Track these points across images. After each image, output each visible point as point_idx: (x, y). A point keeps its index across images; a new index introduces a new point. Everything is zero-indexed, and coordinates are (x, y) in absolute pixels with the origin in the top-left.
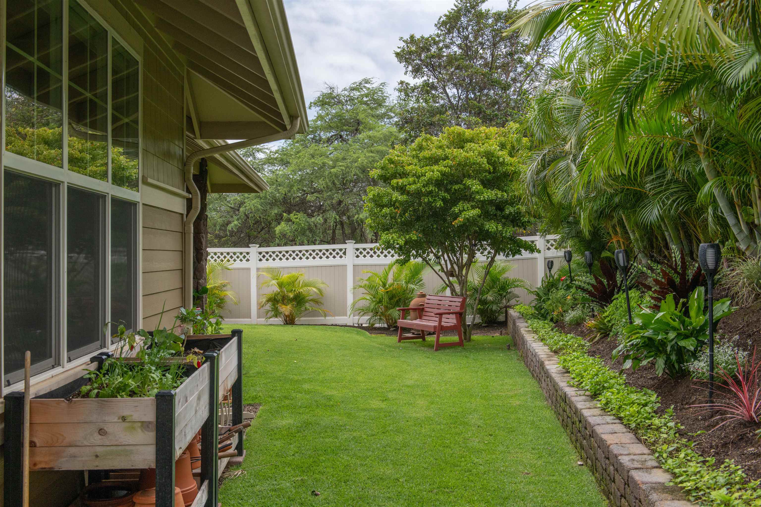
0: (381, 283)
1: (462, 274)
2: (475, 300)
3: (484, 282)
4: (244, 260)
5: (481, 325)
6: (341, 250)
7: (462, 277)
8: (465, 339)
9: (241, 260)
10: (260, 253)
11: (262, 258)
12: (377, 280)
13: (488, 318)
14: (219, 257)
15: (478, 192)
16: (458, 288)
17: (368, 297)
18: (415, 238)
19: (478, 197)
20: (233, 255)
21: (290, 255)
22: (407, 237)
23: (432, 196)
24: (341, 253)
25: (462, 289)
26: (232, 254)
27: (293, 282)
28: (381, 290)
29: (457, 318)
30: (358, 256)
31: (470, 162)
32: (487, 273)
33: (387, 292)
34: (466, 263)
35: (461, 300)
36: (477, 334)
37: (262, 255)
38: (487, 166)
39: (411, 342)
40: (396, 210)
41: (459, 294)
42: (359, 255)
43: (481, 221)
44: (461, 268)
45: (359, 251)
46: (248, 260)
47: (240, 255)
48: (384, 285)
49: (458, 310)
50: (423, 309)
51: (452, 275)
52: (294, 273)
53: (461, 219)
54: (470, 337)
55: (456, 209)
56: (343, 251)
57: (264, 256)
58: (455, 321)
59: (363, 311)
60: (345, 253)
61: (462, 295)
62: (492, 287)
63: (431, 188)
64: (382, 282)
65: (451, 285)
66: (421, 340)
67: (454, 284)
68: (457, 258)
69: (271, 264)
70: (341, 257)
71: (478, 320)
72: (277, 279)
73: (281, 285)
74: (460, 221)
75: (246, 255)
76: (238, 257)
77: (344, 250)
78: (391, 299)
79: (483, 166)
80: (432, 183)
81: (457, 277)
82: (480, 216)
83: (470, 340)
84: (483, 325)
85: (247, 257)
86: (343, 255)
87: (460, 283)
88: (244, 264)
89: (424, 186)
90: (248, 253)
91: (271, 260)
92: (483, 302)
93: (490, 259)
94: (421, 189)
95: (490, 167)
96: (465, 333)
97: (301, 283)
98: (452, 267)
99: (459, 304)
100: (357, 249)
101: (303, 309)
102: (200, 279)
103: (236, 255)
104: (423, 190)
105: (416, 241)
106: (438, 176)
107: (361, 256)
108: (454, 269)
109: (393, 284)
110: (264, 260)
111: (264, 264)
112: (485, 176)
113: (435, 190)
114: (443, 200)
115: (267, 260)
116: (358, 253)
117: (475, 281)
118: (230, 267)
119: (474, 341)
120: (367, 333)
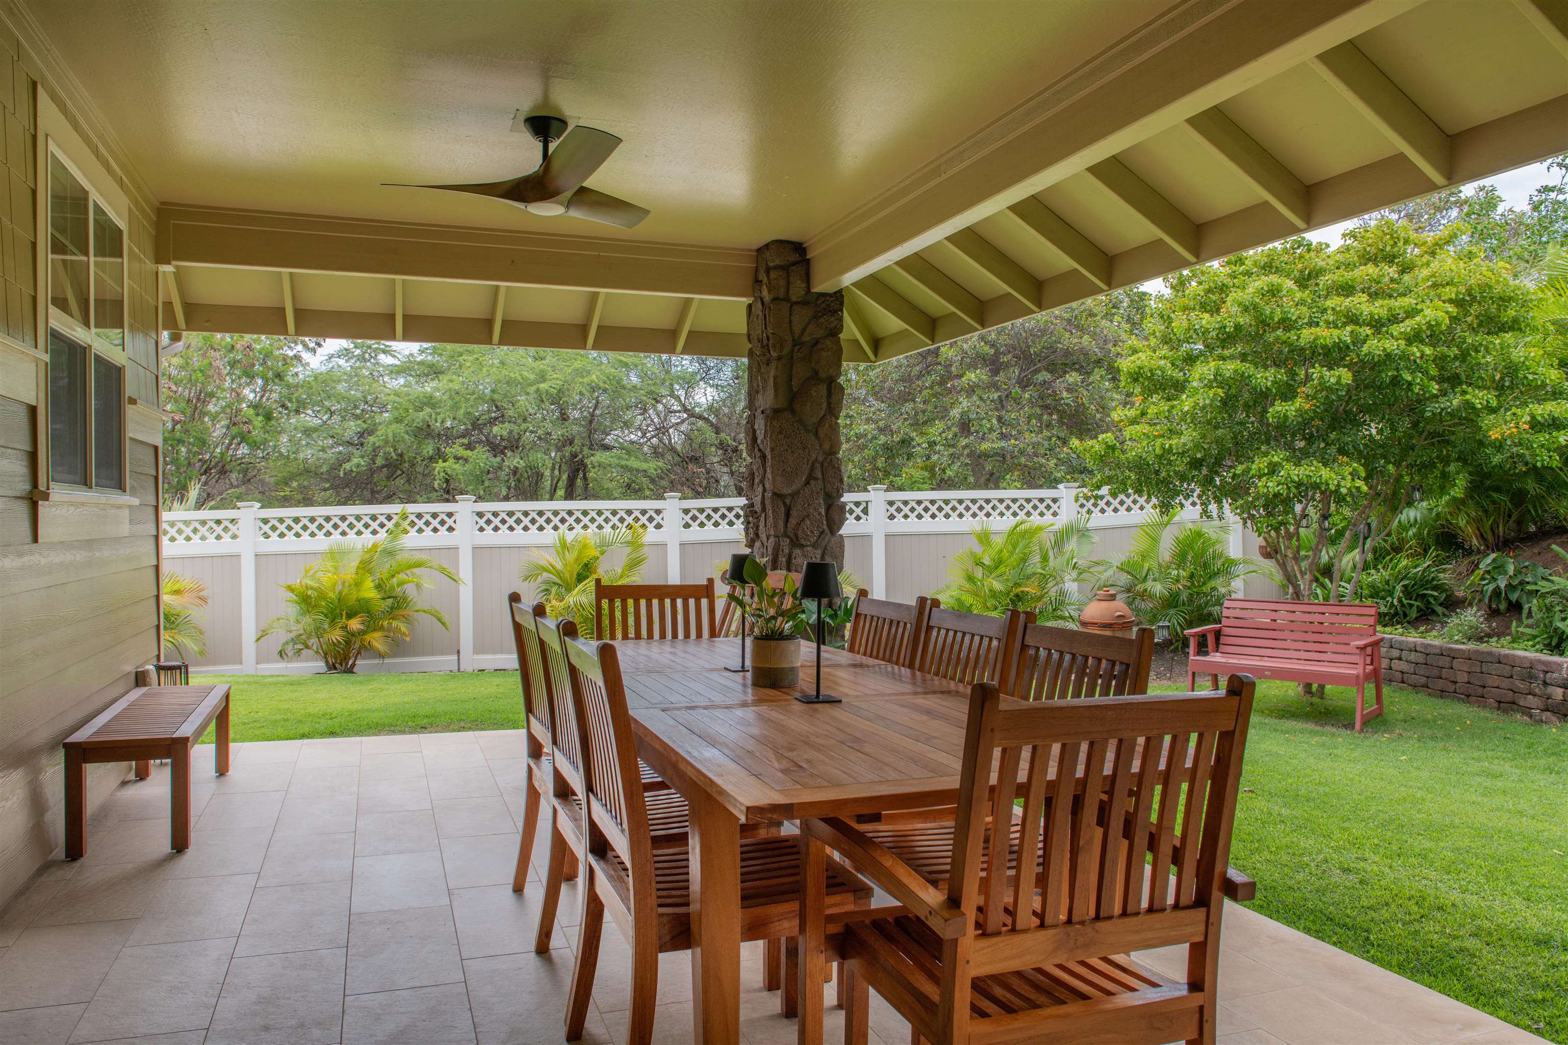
6: (857, 504)
10: (686, 511)
24: (858, 511)
30: (892, 517)
37: (690, 515)
42: (895, 514)
45: (895, 506)
51: (1269, 556)
56: (861, 507)
60: (865, 511)
70: (858, 518)
77: (864, 505)
85: (658, 519)
86: (861, 515)
90: (658, 512)
91: (709, 525)
100: (891, 503)
107: (899, 516)
115: (701, 525)
116: (892, 510)
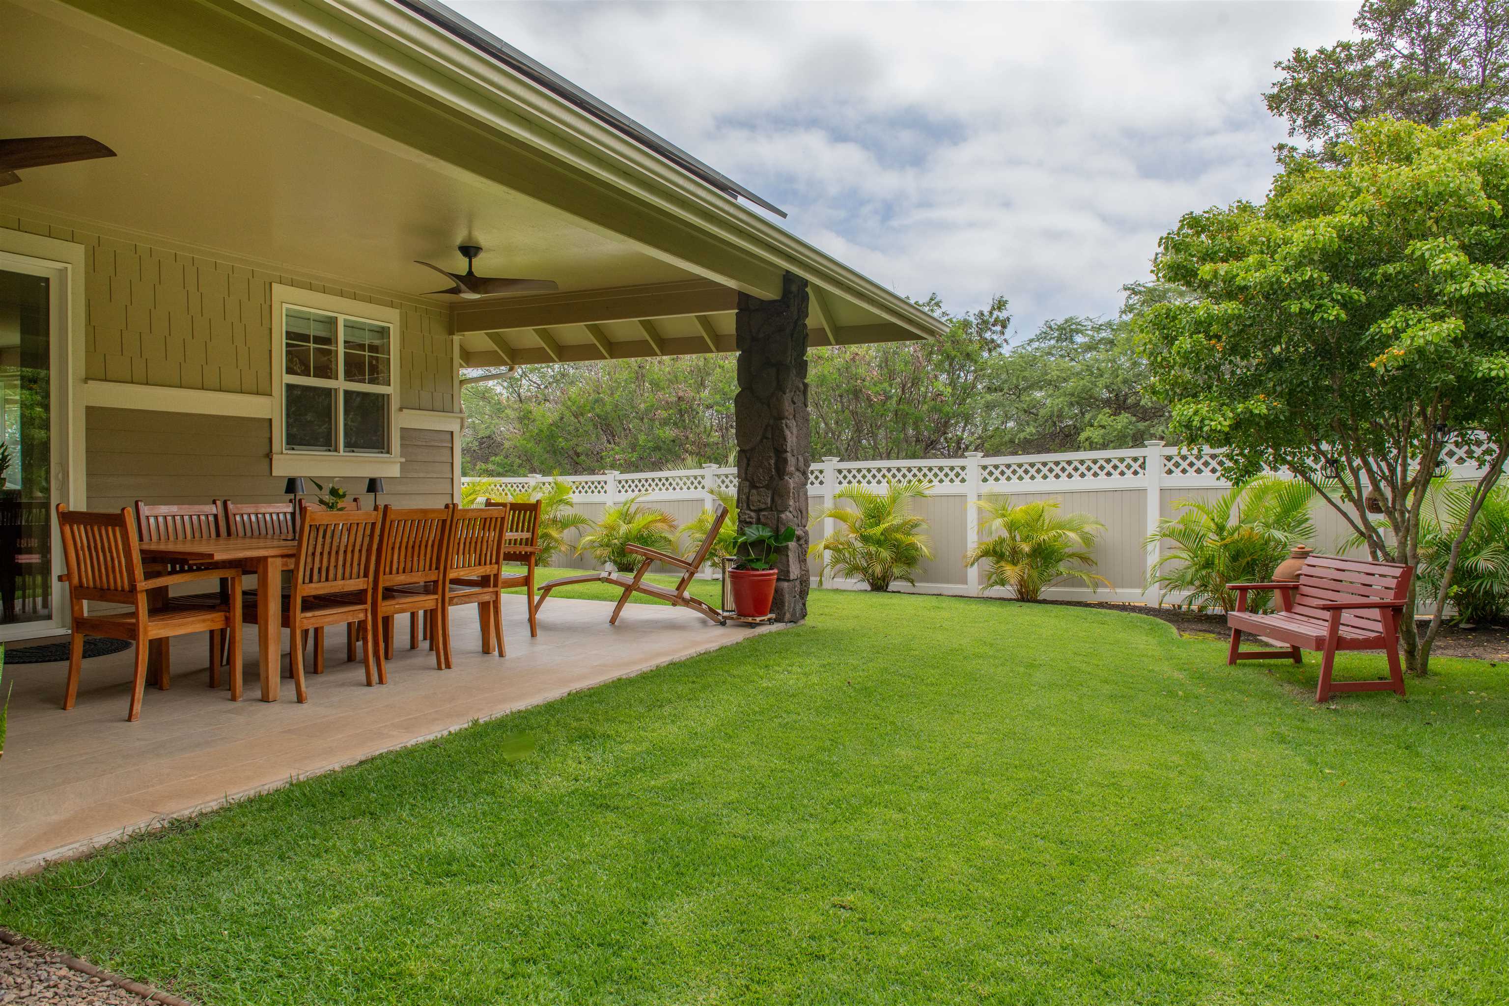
0: (1212, 525)
1: (1403, 505)
2: (1443, 567)
3: (1469, 527)
4: (957, 481)
5: (1456, 625)
6: (1135, 460)
7: (1402, 514)
8: (1411, 667)
9: (952, 481)
10: (985, 468)
11: (988, 477)
12: (1205, 520)
13: (1475, 609)
14: (904, 476)
15: (1451, 275)
16: (1391, 541)
17: (1185, 555)
18: (1261, 409)
19: (1451, 288)
20: (938, 472)
21: (1039, 471)
22: (1240, 408)
23: (1312, 297)
24: (1135, 466)
25: (1403, 544)
26: (936, 470)
27: (1034, 522)
28: (1212, 542)
29: (1384, 620)
30: (1170, 472)
31: (1426, 193)
32: (1478, 505)
33: (1226, 546)
34: (1415, 479)
35: (1398, 572)
36: (1445, 648)
37: (988, 470)
38: (1483, 203)
39: (1260, 666)
40: (1213, 342)
41: (1395, 554)
42: (1173, 468)
43: (1464, 354)
44: (1400, 492)
45: (1173, 461)
46: (963, 481)
47: (949, 472)
48: (1220, 529)
49: (1389, 598)
50: (1296, 588)
51: (1377, 510)
52: (1039, 503)
53: (1397, 351)
54: (1425, 664)
55: (1386, 326)
56: (1139, 463)
57: (991, 474)
58: (1379, 627)
59: (1174, 583)
60: (1143, 466)
61: (1404, 559)
62: (1488, 541)
63: (1308, 273)
64: (1216, 524)
65: (1368, 534)
66: (1291, 660)
67: (1381, 531)
68: (1389, 465)
69: (1003, 487)
70: (1136, 473)
71: (1450, 611)
72: (1003, 516)
73: (1012, 527)
74: (1395, 358)
75: (960, 472)
76: (946, 475)
77: (1141, 460)
78: (1235, 558)
79: (1470, 199)
80: (1312, 262)
81: (1390, 513)
82: (1456, 342)
83: (1423, 671)
84: (1462, 626)
85: (963, 474)
86: (1139, 470)
87: (1397, 529)
88: (957, 488)
89: (1286, 271)
90: (963, 468)
91: (1003, 479)
92: (1463, 575)
93: (1486, 468)
94: (1279, 279)
95: (1494, 203)
96: (1411, 653)
97: (1047, 522)
98: (1376, 487)
99: (1393, 583)
100: (1169, 458)
101: (1052, 571)
102: (782, 512)
103: (944, 472)
104: (1286, 279)
105: (1265, 417)
106: (1331, 241)
107: (1177, 472)
108: (1382, 494)
109: (1237, 529)
110: (991, 480)
111: (991, 487)
112: (1477, 233)
113: (1320, 278)
114: (1344, 306)
115: (997, 479)
116: (1170, 465)
117: (1442, 523)
118: (927, 492)
119: (1436, 674)
120: (1174, 630)
